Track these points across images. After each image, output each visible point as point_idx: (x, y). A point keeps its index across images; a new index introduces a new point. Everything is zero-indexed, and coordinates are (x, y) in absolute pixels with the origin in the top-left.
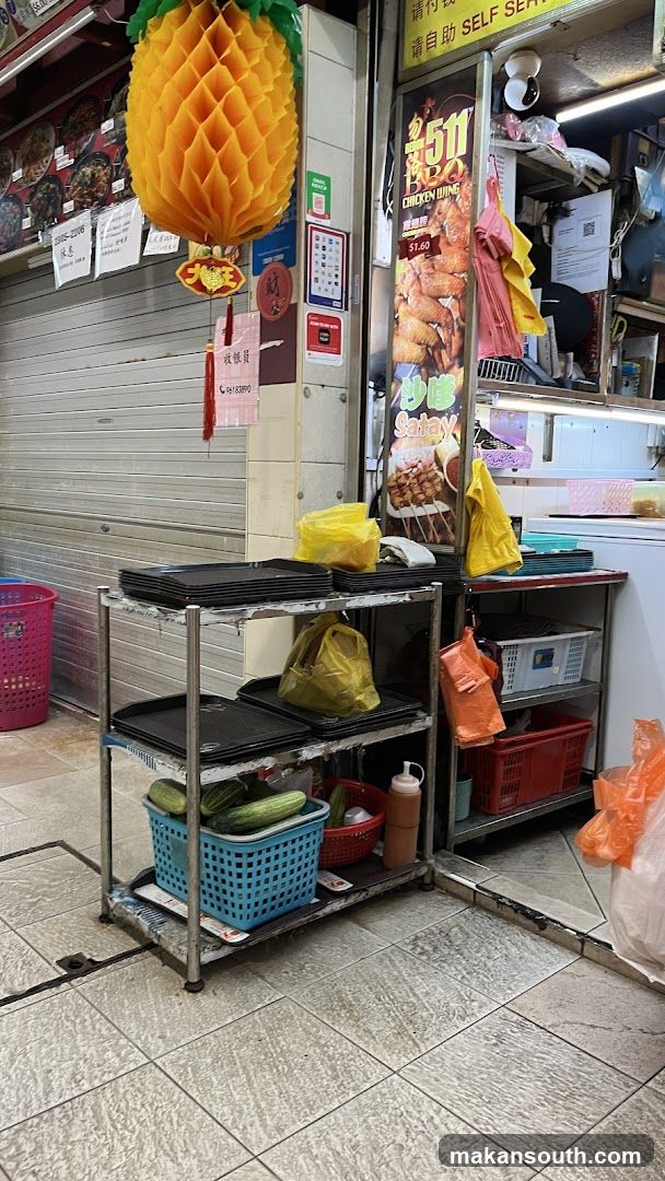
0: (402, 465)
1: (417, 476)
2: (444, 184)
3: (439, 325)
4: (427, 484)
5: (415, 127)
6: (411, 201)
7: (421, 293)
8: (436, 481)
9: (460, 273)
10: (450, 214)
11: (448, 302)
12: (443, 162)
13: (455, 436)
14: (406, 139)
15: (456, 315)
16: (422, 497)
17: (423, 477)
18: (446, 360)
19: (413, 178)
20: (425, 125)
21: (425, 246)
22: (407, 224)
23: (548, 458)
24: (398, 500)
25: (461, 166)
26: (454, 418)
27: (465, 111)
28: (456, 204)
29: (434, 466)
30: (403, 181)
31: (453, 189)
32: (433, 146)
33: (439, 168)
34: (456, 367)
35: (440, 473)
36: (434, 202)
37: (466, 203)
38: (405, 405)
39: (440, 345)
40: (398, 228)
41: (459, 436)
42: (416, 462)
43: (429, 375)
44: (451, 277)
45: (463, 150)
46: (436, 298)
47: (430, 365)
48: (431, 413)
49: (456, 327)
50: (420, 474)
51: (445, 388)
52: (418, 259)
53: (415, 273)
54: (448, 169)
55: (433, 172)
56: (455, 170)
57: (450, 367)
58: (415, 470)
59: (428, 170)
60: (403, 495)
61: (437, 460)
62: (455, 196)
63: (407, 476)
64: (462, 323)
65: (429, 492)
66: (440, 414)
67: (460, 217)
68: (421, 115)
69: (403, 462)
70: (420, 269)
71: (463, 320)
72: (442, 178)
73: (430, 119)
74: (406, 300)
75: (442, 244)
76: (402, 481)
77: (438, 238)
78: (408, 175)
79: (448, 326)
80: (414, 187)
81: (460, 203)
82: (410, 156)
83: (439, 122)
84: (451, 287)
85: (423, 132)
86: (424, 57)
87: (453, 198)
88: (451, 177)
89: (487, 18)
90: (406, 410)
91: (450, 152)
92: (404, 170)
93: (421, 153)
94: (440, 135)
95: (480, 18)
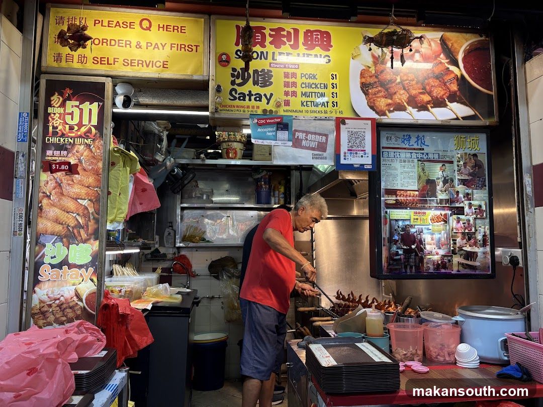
0: (45, 298)
1: (60, 306)
2: (80, 137)
3: (78, 214)
4: (68, 310)
5: (56, 99)
6: (54, 140)
7: (62, 194)
8: (76, 308)
9: (94, 187)
10: (85, 154)
11: (85, 203)
12: (80, 125)
13: (92, 280)
14: (48, 104)
15: (91, 210)
16: (64, 318)
17: (64, 306)
18: (84, 236)
19: (54, 128)
20: (64, 101)
21: (67, 167)
22: (49, 153)
24: (41, 322)
25: (93, 129)
26: (91, 270)
27: (96, 104)
28: (91, 149)
29: (75, 299)
30: (46, 128)
31: (88, 141)
32: (72, 114)
33: (76, 128)
34: (92, 241)
35: (79, 303)
37: (98, 151)
38: (47, 260)
39: (79, 226)
40: (42, 154)
41: (95, 279)
42: (59, 296)
43: (69, 244)
44: (87, 189)
45: (95, 121)
46: (76, 199)
47: (69, 237)
48: (71, 266)
49: (92, 217)
50: (62, 304)
51: (82, 253)
53: (56, 182)
54: (83, 130)
55: (71, 128)
56: (89, 131)
58: (57, 302)
59: (67, 127)
60: (45, 318)
61: (78, 295)
62: (90, 146)
63: (50, 306)
64: (97, 216)
65: (71, 315)
67: (94, 157)
68: (61, 94)
69: (46, 297)
70: (61, 180)
71: (98, 214)
72: (79, 133)
73: (69, 99)
74: (49, 197)
75: (79, 169)
76: (45, 309)
77: (76, 165)
78: (51, 125)
79: (85, 216)
80: (56, 132)
81: (93, 150)
82: (52, 115)
83: (77, 103)
84: (87, 194)
85: (63, 105)
86: (63, 64)
87: (88, 146)
88: (87, 135)
89: (111, 61)
90: (50, 264)
91: (85, 121)
92: (46, 121)
93: (62, 116)
94: (77, 112)
95: (106, 59)
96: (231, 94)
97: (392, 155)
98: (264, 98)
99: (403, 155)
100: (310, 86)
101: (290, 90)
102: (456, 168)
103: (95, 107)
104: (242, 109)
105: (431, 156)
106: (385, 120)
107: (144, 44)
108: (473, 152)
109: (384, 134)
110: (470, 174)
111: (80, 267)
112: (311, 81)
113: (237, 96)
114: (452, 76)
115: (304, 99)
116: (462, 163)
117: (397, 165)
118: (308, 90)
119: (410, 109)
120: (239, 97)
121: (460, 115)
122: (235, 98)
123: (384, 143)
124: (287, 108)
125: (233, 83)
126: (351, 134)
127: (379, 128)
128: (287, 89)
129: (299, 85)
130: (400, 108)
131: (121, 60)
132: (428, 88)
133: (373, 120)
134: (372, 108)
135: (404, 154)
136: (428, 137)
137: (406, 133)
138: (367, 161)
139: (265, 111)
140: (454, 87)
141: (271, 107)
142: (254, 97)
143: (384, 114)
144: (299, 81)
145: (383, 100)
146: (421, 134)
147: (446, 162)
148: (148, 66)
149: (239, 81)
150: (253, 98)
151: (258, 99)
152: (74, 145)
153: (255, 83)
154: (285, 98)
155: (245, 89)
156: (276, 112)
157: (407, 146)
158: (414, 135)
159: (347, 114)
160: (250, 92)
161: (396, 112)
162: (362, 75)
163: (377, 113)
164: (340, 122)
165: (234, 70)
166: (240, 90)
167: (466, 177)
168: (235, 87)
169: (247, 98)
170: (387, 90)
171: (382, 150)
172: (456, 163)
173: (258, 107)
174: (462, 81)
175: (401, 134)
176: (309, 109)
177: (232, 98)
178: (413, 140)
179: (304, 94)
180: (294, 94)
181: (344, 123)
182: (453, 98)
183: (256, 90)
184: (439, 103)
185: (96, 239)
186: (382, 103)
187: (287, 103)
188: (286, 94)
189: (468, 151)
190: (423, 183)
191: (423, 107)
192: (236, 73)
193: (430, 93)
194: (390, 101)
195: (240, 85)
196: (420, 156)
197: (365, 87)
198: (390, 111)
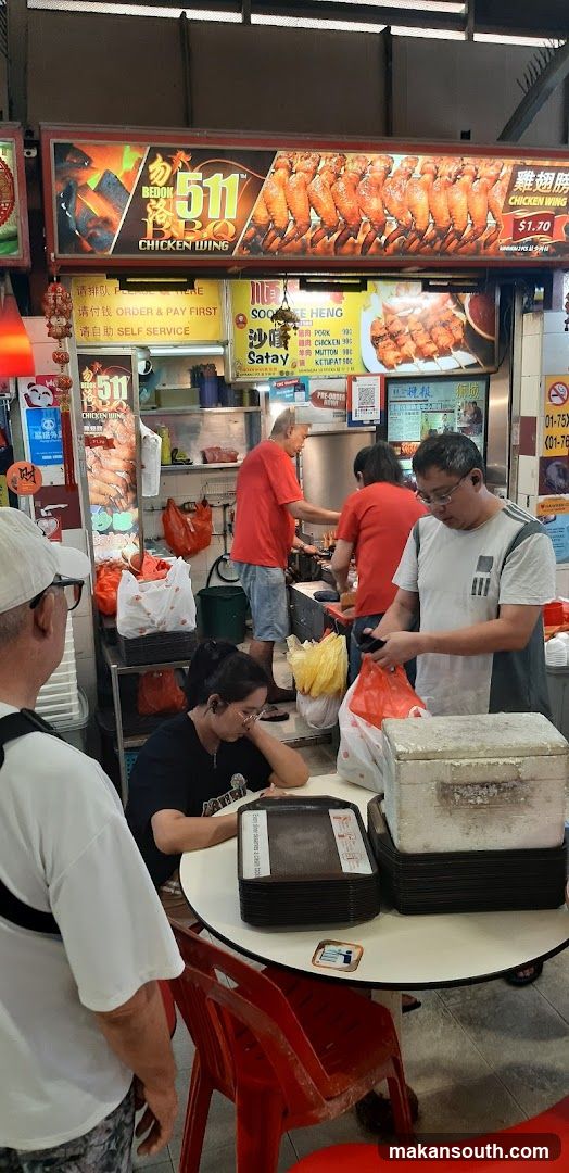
2: (113, 411)
3: (118, 485)
5: (87, 374)
6: (88, 415)
9: (129, 460)
10: (118, 428)
11: (122, 474)
12: (112, 399)
13: (135, 544)
14: (82, 380)
15: (128, 481)
19: (88, 403)
20: (95, 376)
21: (103, 442)
22: (87, 428)
25: (125, 405)
26: (133, 535)
27: (124, 377)
28: (123, 424)
29: (122, 560)
30: (82, 403)
31: (121, 416)
32: (103, 389)
33: (108, 403)
34: (132, 509)
35: (127, 563)
37: (129, 425)
38: (96, 527)
40: (81, 429)
41: (138, 544)
42: (110, 558)
43: (113, 512)
44: (123, 461)
45: (125, 396)
46: (114, 472)
47: (111, 507)
48: (115, 532)
49: (129, 488)
51: (125, 519)
52: (99, 448)
53: (96, 456)
54: (115, 404)
55: (104, 403)
56: (121, 405)
59: (100, 402)
61: (124, 557)
62: (123, 420)
67: (127, 431)
68: (91, 369)
69: (102, 557)
70: (100, 454)
72: (112, 408)
73: (99, 373)
74: (92, 470)
75: (115, 443)
77: (112, 440)
78: (85, 400)
80: (90, 408)
81: (126, 424)
82: (86, 390)
83: (107, 377)
84: (124, 467)
85: (94, 379)
86: (91, 337)
87: (120, 420)
88: (118, 410)
89: (135, 331)
90: (99, 530)
91: (116, 396)
92: (80, 396)
93: (94, 391)
94: (107, 385)
95: (129, 329)
96: (249, 357)
97: (398, 407)
98: (280, 358)
99: (409, 407)
100: (323, 343)
101: (305, 348)
102: (457, 416)
103: (124, 380)
104: (260, 373)
105: (434, 407)
106: (393, 373)
107: (164, 311)
108: (473, 399)
109: (392, 388)
110: (469, 422)
111: (124, 532)
112: (324, 338)
113: (255, 359)
114: (459, 322)
115: (319, 357)
116: (462, 411)
117: (403, 417)
118: (322, 347)
119: (416, 360)
120: (258, 360)
121: (463, 365)
122: (253, 362)
123: (391, 396)
124: (303, 368)
125: (251, 345)
126: (362, 391)
127: (388, 381)
128: (302, 348)
129: (313, 343)
130: (408, 360)
131: (144, 330)
132: (434, 337)
133: (382, 375)
134: (381, 362)
135: (411, 407)
136: (432, 386)
137: (411, 385)
138: (376, 416)
139: (282, 373)
140: (459, 334)
141: (287, 368)
142: (271, 358)
143: (393, 367)
144: (313, 338)
145: (392, 352)
146: (426, 385)
147: (448, 411)
148: (170, 334)
149: (257, 343)
150: (270, 360)
151: (275, 361)
152: (107, 419)
153: (272, 343)
154: (300, 358)
155: (262, 351)
156: (292, 373)
157: (413, 398)
158: (419, 387)
159: (359, 370)
160: (267, 354)
161: (404, 365)
162: (373, 328)
163: (386, 367)
164: (352, 379)
165: (251, 331)
166: (258, 352)
167: (466, 425)
168: (253, 349)
169: (265, 360)
170: (396, 342)
171: (389, 404)
172: (456, 412)
173: (275, 369)
174: (467, 328)
175: (407, 386)
176: (324, 366)
177: (251, 362)
178: (419, 391)
179: (318, 352)
180: (309, 352)
181: (355, 380)
182: (457, 345)
183: (273, 351)
184: (444, 352)
185: (135, 507)
186: (391, 356)
187: (302, 363)
188: (301, 352)
189: (468, 399)
190: (426, 434)
191: (429, 358)
192: (253, 335)
193: (436, 343)
194: (397, 354)
195: (257, 347)
196: (424, 407)
197: (375, 340)
198: (398, 364)
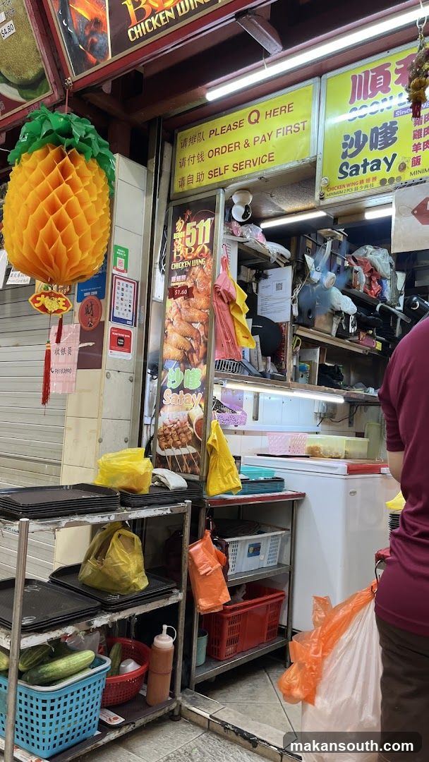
0: (167, 422)
1: (176, 430)
2: (196, 258)
3: (192, 338)
4: (183, 435)
5: (180, 224)
6: (176, 266)
7: (181, 319)
8: (188, 433)
9: (205, 309)
10: (199, 275)
11: (197, 326)
12: (196, 246)
13: (200, 406)
14: (174, 231)
15: (202, 333)
16: (179, 443)
17: (180, 430)
18: (196, 360)
19: (178, 253)
20: (185, 225)
21: (185, 292)
22: (173, 279)
23: (256, 418)
24: (164, 444)
25: (206, 247)
26: (200, 394)
27: (209, 220)
28: (203, 270)
29: (188, 424)
30: (172, 254)
31: (202, 261)
32: (190, 236)
33: (193, 249)
34: (202, 365)
35: (191, 428)
36: (190, 268)
37: (209, 270)
38: (169, 385)
39: (192, 351)
40: (168, 280)
41: (203, 405)
42: (176, 420)
43: (185, 369)
44: (199, 311)
45: (207, 241)
46: (190, 323)
47: (186, 362)
48: (186, 391)
49: (202, 341)
50: (178, 428)
51: (195, 377)
52: (180, 299)
53: (178, 308)
54: (199, 250)
55: (190, 251)
56: (203, 251)
57: (198, 364)
58: (175, 425)
59: (187, 249)
60: (167, 441)
61: (190, 420)
62: (203, 266)
63: (170, 429)
64: (206, 339)
65: (184, 440)
66: (192, 392)
67: (205, 278)
68: (183, 219)
69: (167, 420)
70: (181, 306)
71: (207, 337)
72: (195, 255)
73: (189, 221)
74: (172, 322)
75: (194, 292)
76: (167, 432)
77: (192, 288)
78: (175, 251)
79: (198, 340)
80: (178, 258)
81: (206, 269)
82: (176, 241)
83: (194, 224)
84: (200, 317)
85: (184, 228)
86: (186, 188)
87: (201, 266)
88: (201, 255)
89: (222, 171)
90: (171, 388)
91: (200, 241)
92: (172, 248)
93: (183, 240)
94: (194, 231)
95: (218, 170)
96: (341, 171)
98: (383, 163)
101: (423, 140)
103: (208, 223)
104: (353, 187)
107: (251, 141)
113: (348, 171)
120: (351, 172)
122: (346, 174)
124: (414, 169)
125: (345, 155)
128: (418, 140)
131: (230, 168)
139: (383, 182)
141: (392, 173)
142: (370, 166)
148: (255, 165)
149: (352, 150)
150: (368, 168)
151: (375, 167)
153: (373, 146)
154: (413, 155)
155: (358, 160)
156: (399, 178)
160: (365, 160)
165: (347, 137)
168: (347, 160)
169: (361, 170)
173: (374, 179)
177: (343, 176)
180: (428, 145)
183: (373, 155)
185: (205, 364)
187: (416, 161)
188: (416, 148)
192: (348, 142)
195: (352, 155)
